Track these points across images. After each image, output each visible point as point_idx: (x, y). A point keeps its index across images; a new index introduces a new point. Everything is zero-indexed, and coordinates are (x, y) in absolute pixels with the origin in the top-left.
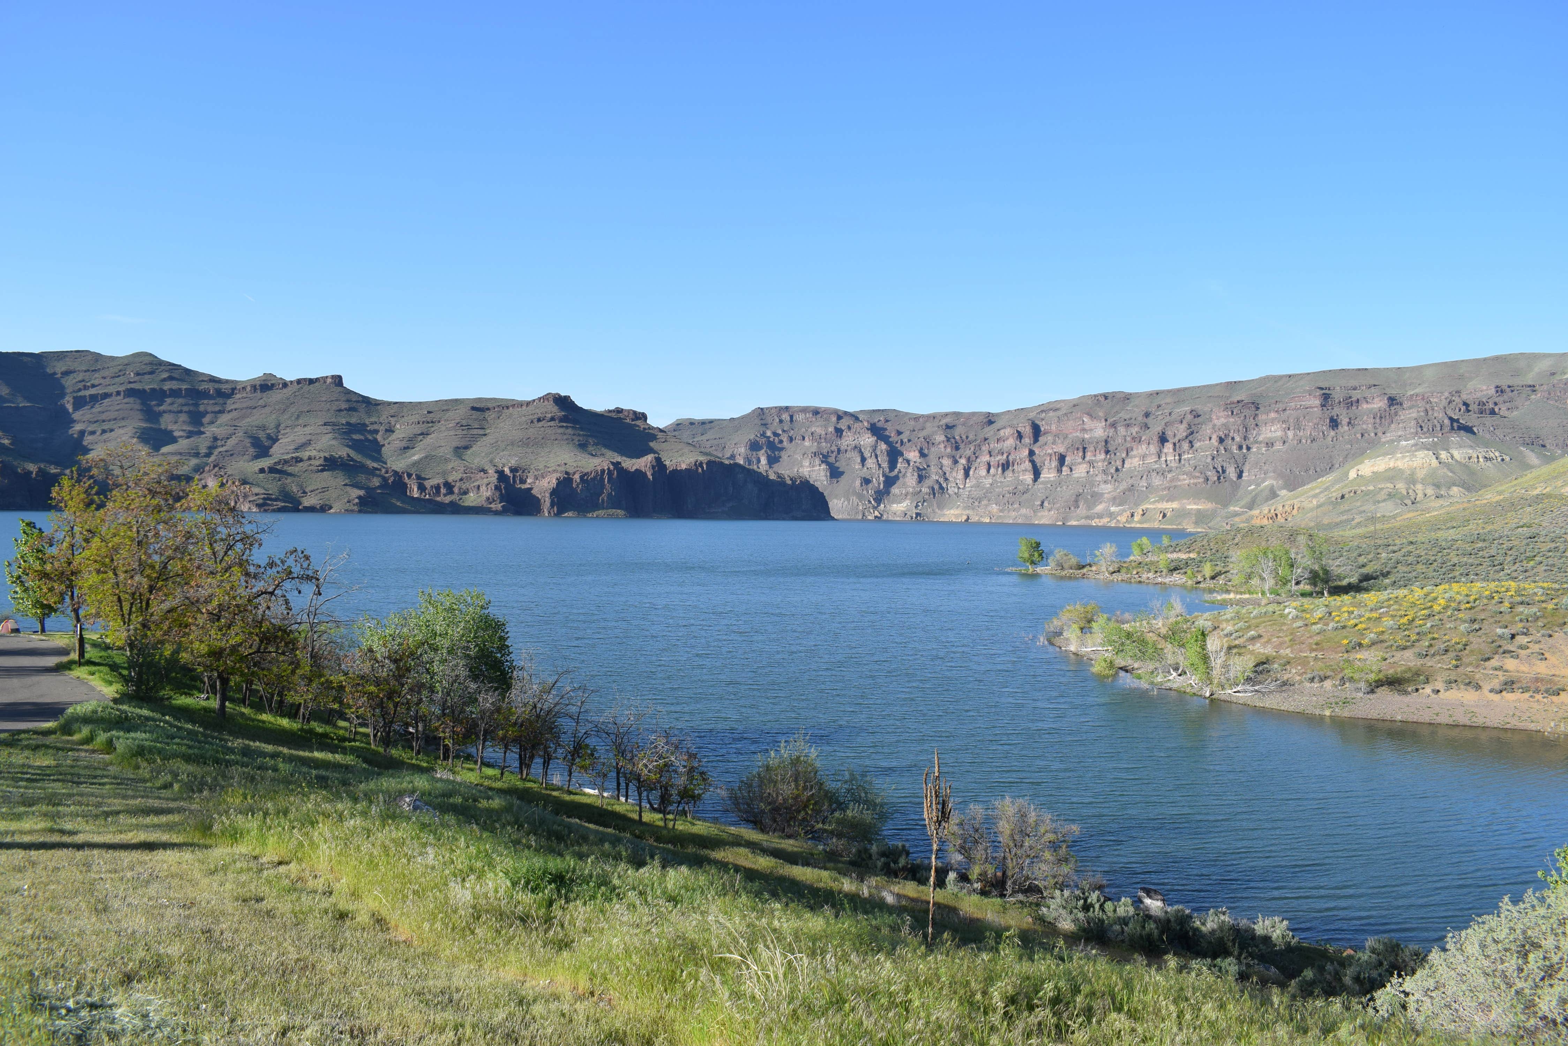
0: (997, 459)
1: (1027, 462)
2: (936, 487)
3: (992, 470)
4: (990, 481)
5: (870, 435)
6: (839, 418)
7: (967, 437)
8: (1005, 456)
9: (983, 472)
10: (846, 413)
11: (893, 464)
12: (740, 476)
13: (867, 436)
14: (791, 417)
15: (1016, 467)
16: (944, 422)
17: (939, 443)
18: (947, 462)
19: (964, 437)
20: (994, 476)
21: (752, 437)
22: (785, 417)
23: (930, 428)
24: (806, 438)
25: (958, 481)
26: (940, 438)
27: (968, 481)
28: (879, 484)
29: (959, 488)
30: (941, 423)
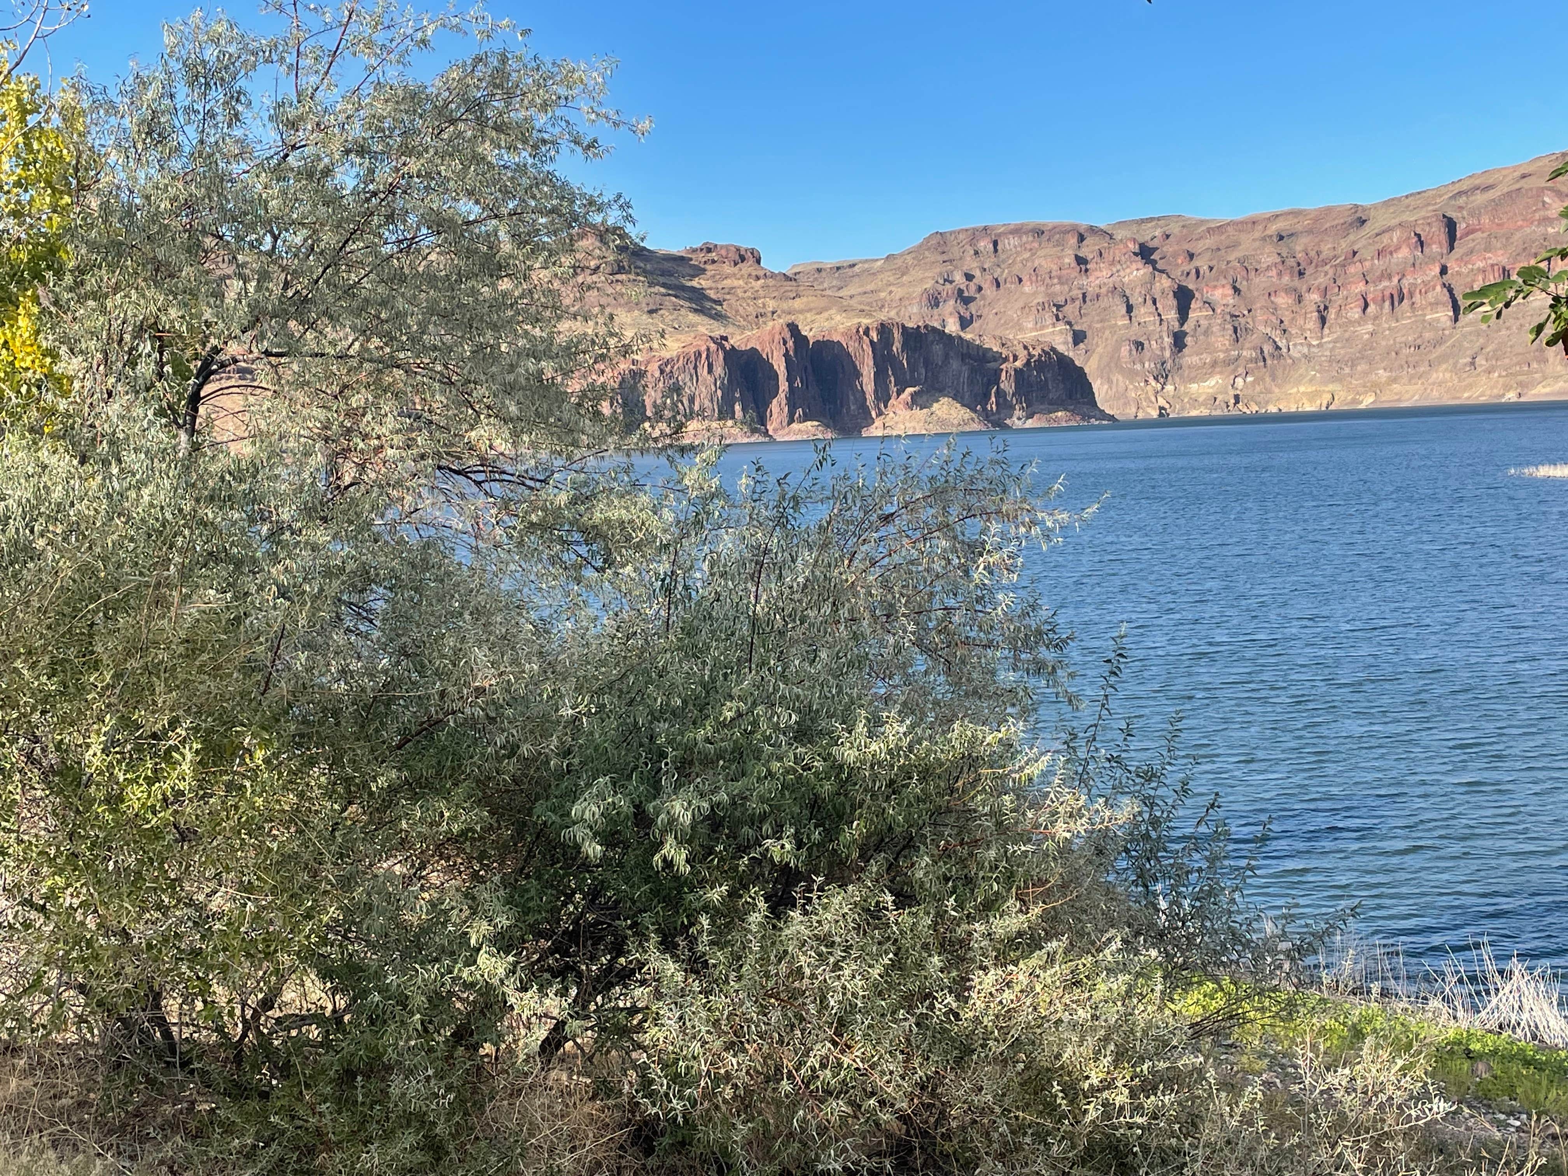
0: (1380, 287)
1: (1438, 288)
2: (1268, 348)
3: (1372, 308)
4: (1370, 327)
5: (1140, 265)
6: (1081, 238)
7: (1318, 254)
8: (1395, 280)
9: (1355, 313)
10: (1092, 230)
11: (1183, 313)
12: (938, 349)
13: (1134, 266)
14: (995, 244)
15: (1417, 298)
16: (1273, 228)
17: (1268, 268)
18: (1283, 300)
19: (1313, 254)
20: (1376, 318)
21: (929, 285)
22: (985, 245)
23: (1248, 244)
24: (1024, 279)
25: (1308, 334)
26: (1268, 257)
27: (1326, 331)
28: (1163, 349)
29: (1310, 345)
30: (1268, 232)
